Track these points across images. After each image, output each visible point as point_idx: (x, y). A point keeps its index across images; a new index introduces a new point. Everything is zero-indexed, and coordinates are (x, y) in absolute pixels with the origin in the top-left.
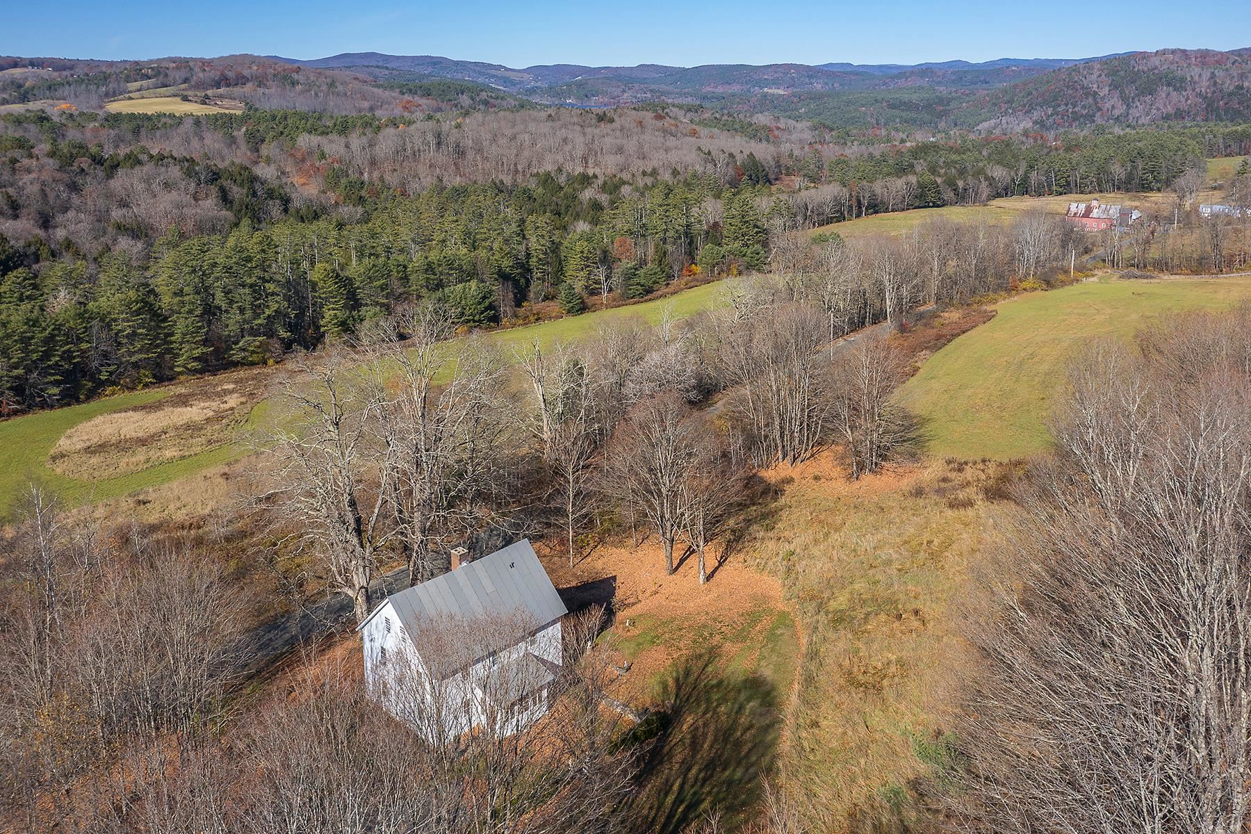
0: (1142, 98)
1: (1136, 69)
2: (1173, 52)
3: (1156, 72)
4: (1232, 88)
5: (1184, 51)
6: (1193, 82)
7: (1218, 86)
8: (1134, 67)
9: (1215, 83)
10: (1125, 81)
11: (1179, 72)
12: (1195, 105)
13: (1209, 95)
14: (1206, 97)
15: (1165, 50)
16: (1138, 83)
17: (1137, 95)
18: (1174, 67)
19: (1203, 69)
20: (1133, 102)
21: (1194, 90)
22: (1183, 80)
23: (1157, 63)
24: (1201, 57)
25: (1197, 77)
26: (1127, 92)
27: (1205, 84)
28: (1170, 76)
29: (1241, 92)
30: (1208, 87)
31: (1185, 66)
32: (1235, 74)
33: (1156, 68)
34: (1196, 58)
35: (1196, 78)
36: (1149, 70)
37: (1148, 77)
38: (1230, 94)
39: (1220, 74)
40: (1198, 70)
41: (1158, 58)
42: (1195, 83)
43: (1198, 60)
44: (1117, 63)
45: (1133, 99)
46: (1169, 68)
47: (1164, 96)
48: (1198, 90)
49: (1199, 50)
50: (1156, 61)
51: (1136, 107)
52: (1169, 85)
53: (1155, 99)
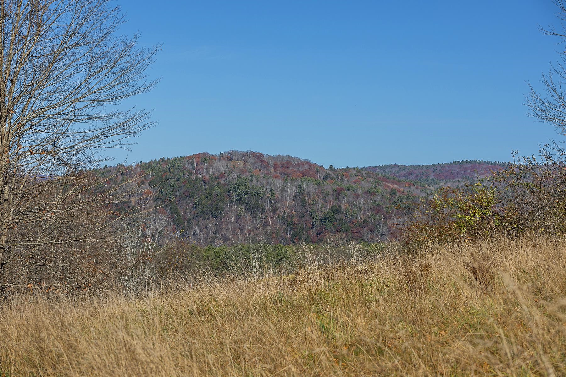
0: (201, 221)
1: (194, 177)
2: (244, 156)
3: (222, 181)
4: (326, 210)
5: (259, 156)
6: (274, 199)
7: (308, 207)
8: (190, 173)
9: (303, 202)
10: (177, 194)
11: (255, 183)
12: (277, 234)
13: (296, 219)
14: (292, 223)
15: (232, 152)
16: (196, 199)
17: (196, 217)
18: (246, 176)
19: (285, 181)
20: (190, 227)
21: (274, 211)
22: (259, 195)
23: (223, 170)
24: (282, 165)
25: (279, 191)
26: (181, 211)
27: (290, 203)
28: (242, 188)
29: (338, 217)
30: (294, 208)
31: (262, 176)
32: (329, 191)
33: (222, 176)
34: (275, 167)
35: (278, 193)
36: (211, 178)
37: (211, 189)
38: (323, 220)
39: (309, 189)
40: (279, 182)
41: (225, 163)
42: (276, 200)
43: (278, 170)
44: (165, 167)
45: (189, 222)
46: (239, 177)
47: (233, 219)
48: (280, 212)
49: (279, 156)
50: (220, 167)
51: (194, 234)
52: (240, 201)
53: (221, 223)
